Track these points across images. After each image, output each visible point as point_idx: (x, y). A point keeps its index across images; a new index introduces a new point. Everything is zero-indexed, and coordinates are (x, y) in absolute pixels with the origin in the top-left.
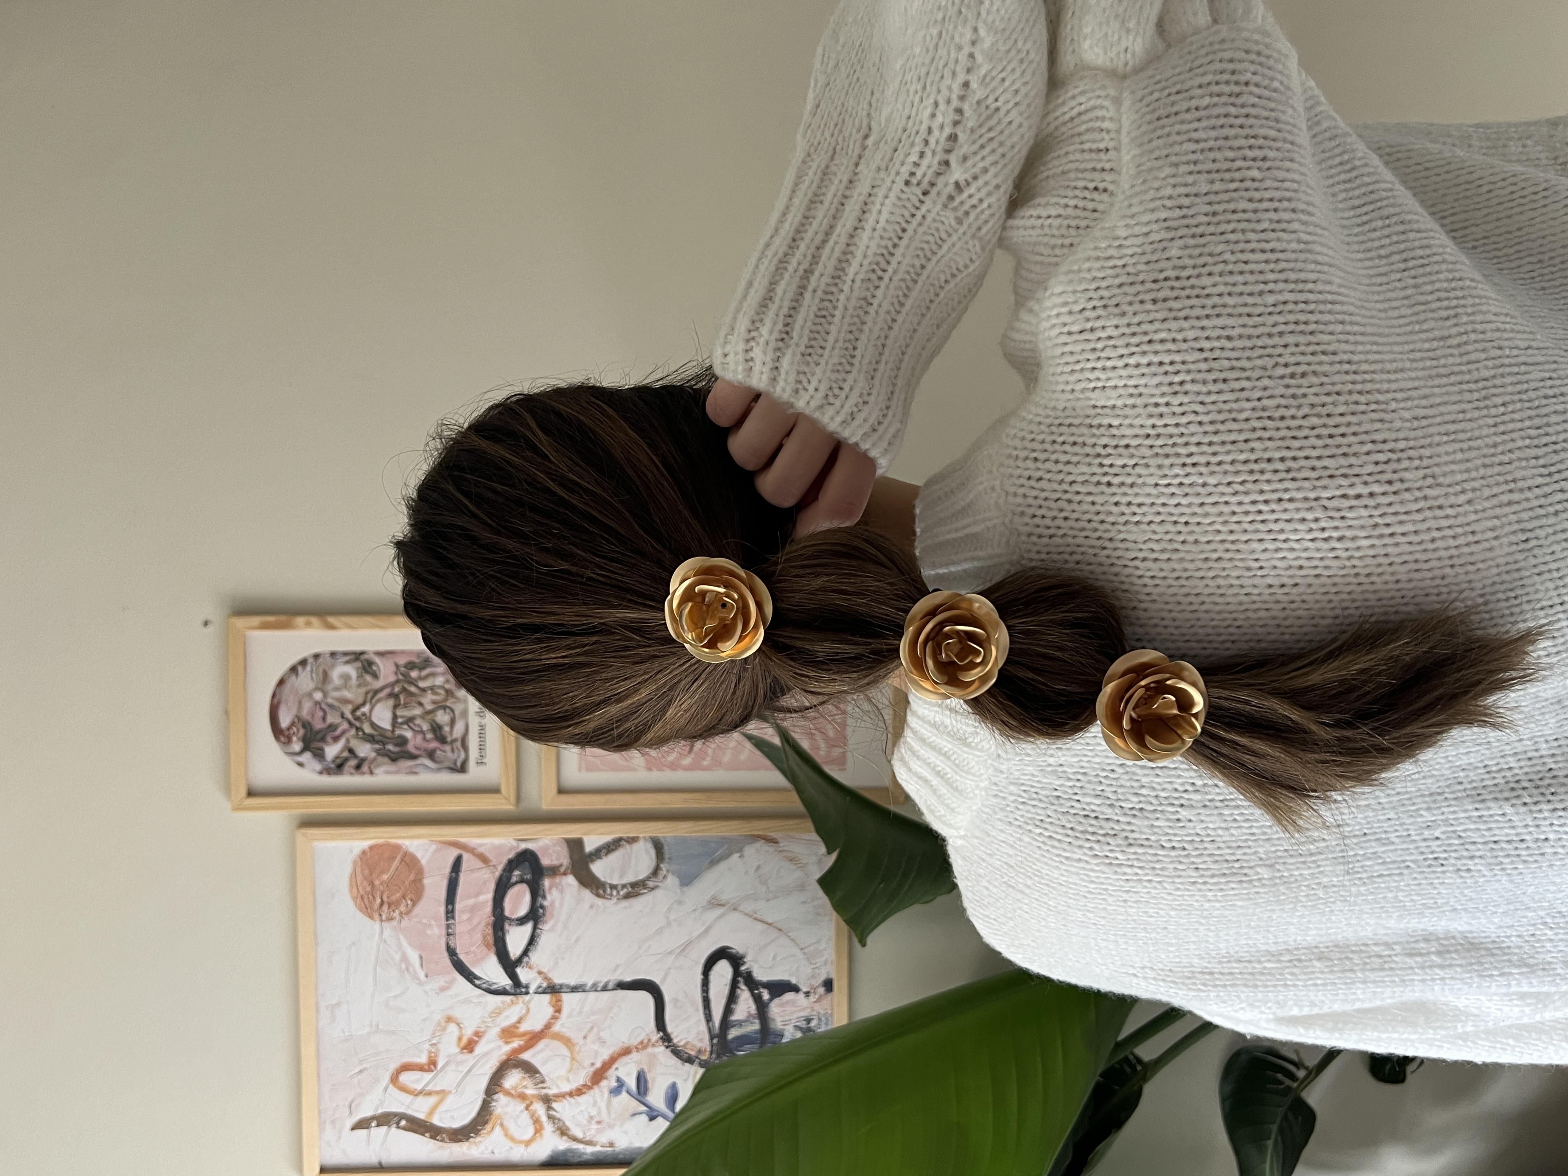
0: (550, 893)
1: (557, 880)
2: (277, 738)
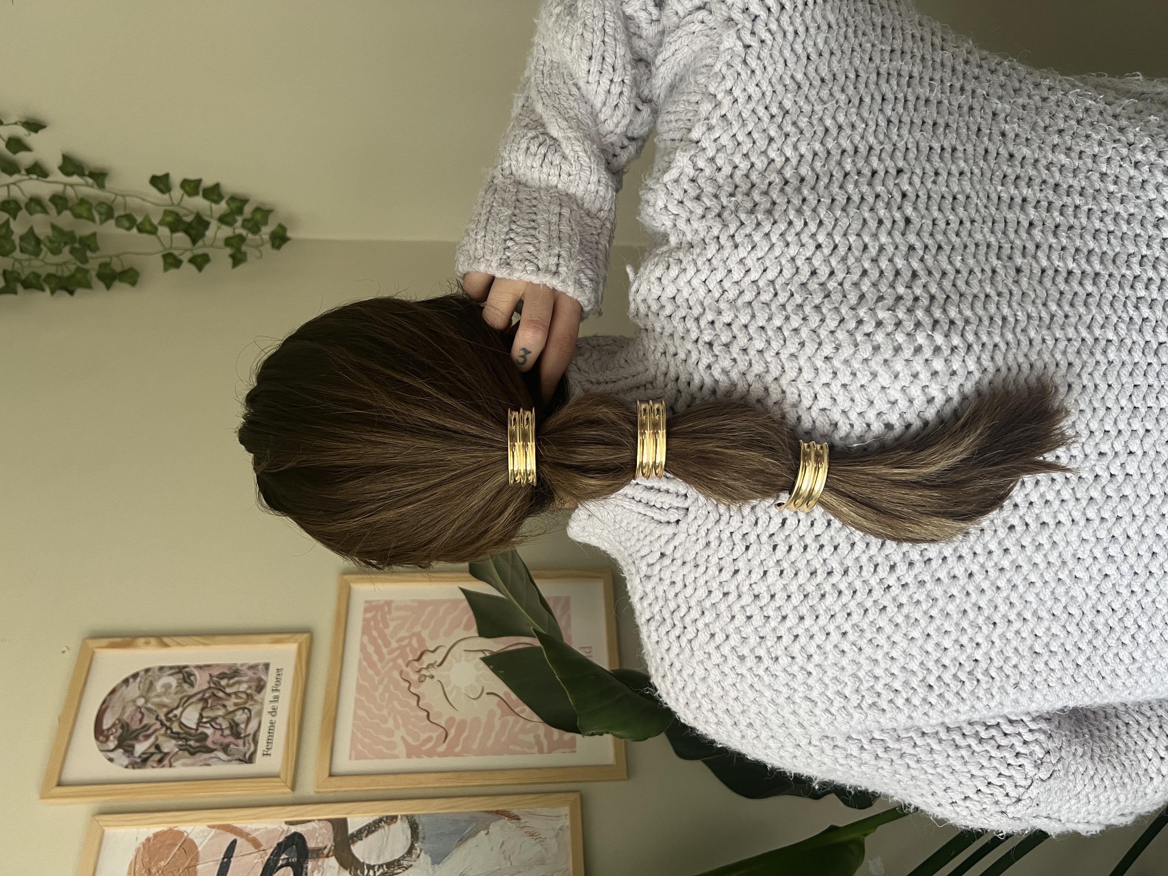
1: (320, 862)
2: (97, 738)
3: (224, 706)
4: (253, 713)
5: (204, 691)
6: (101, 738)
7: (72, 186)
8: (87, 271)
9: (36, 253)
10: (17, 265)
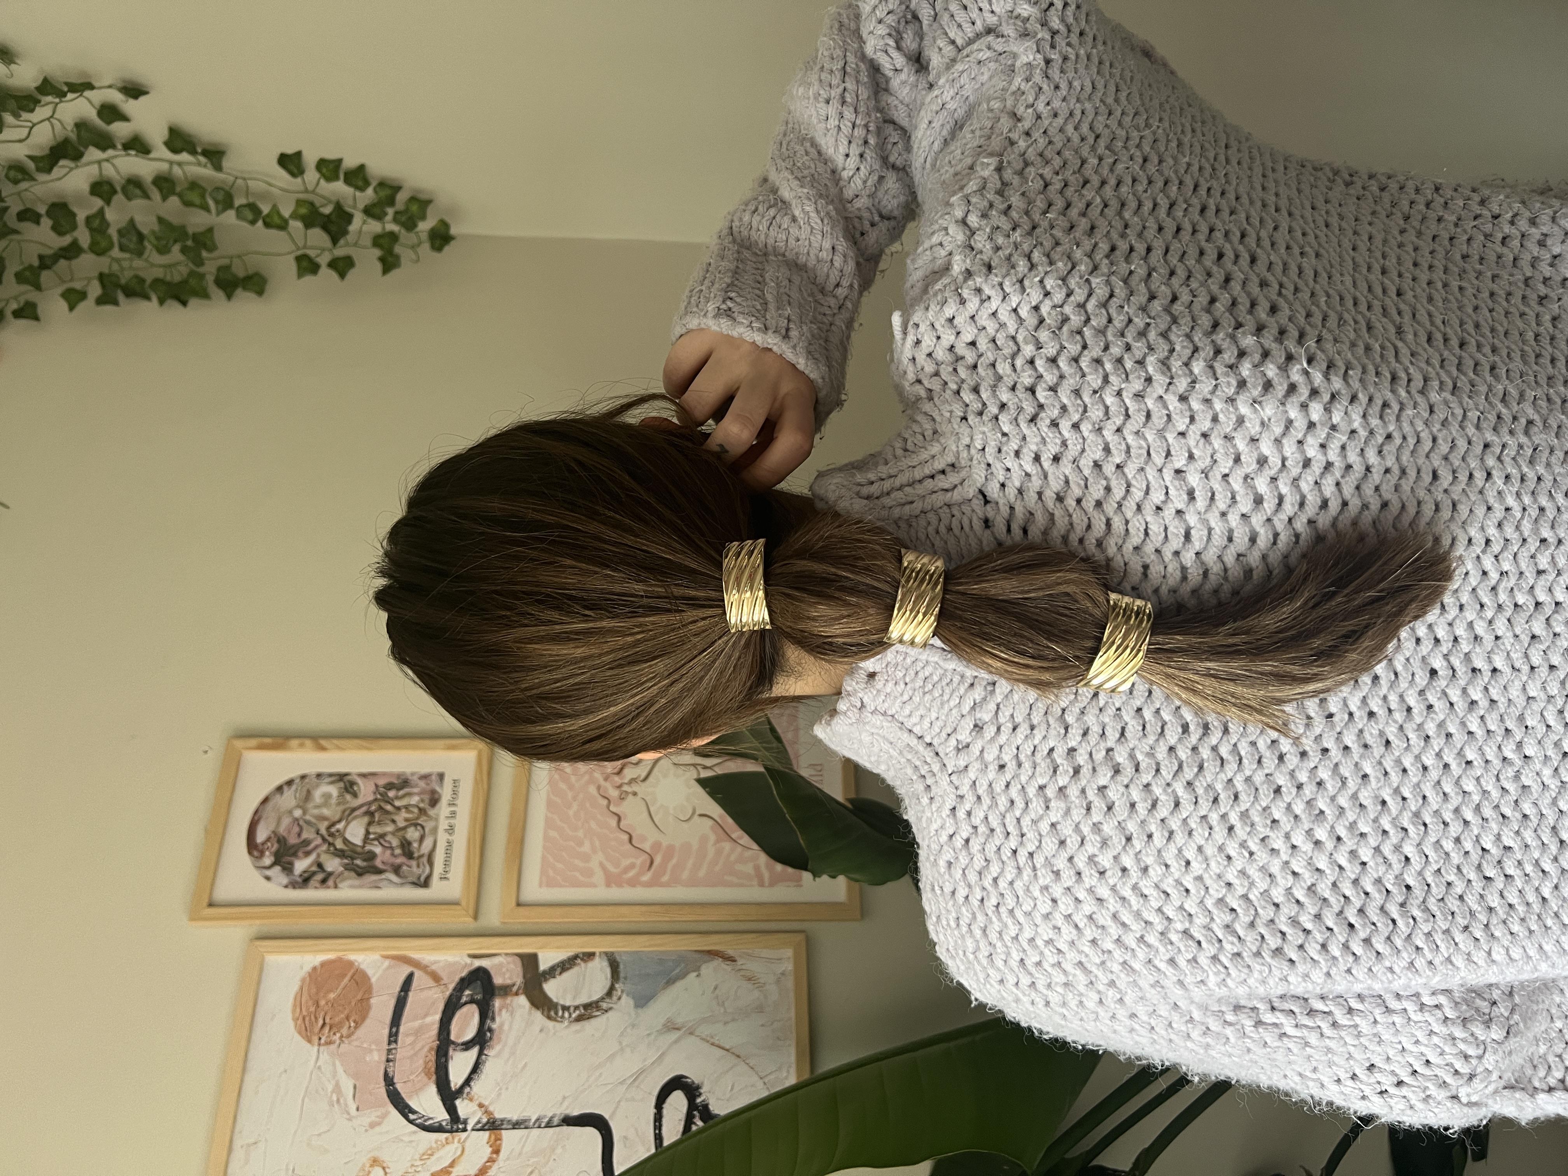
0: (500, 1014)
1: (509, 1000)
2: (250, 853)
3: (394, 821)
4: (427, 830)
5: (370, 803)
6: (256, 853)
7: (180, 164)
8: (202, 276)
9: (139, 253)
10: (115, 267)
